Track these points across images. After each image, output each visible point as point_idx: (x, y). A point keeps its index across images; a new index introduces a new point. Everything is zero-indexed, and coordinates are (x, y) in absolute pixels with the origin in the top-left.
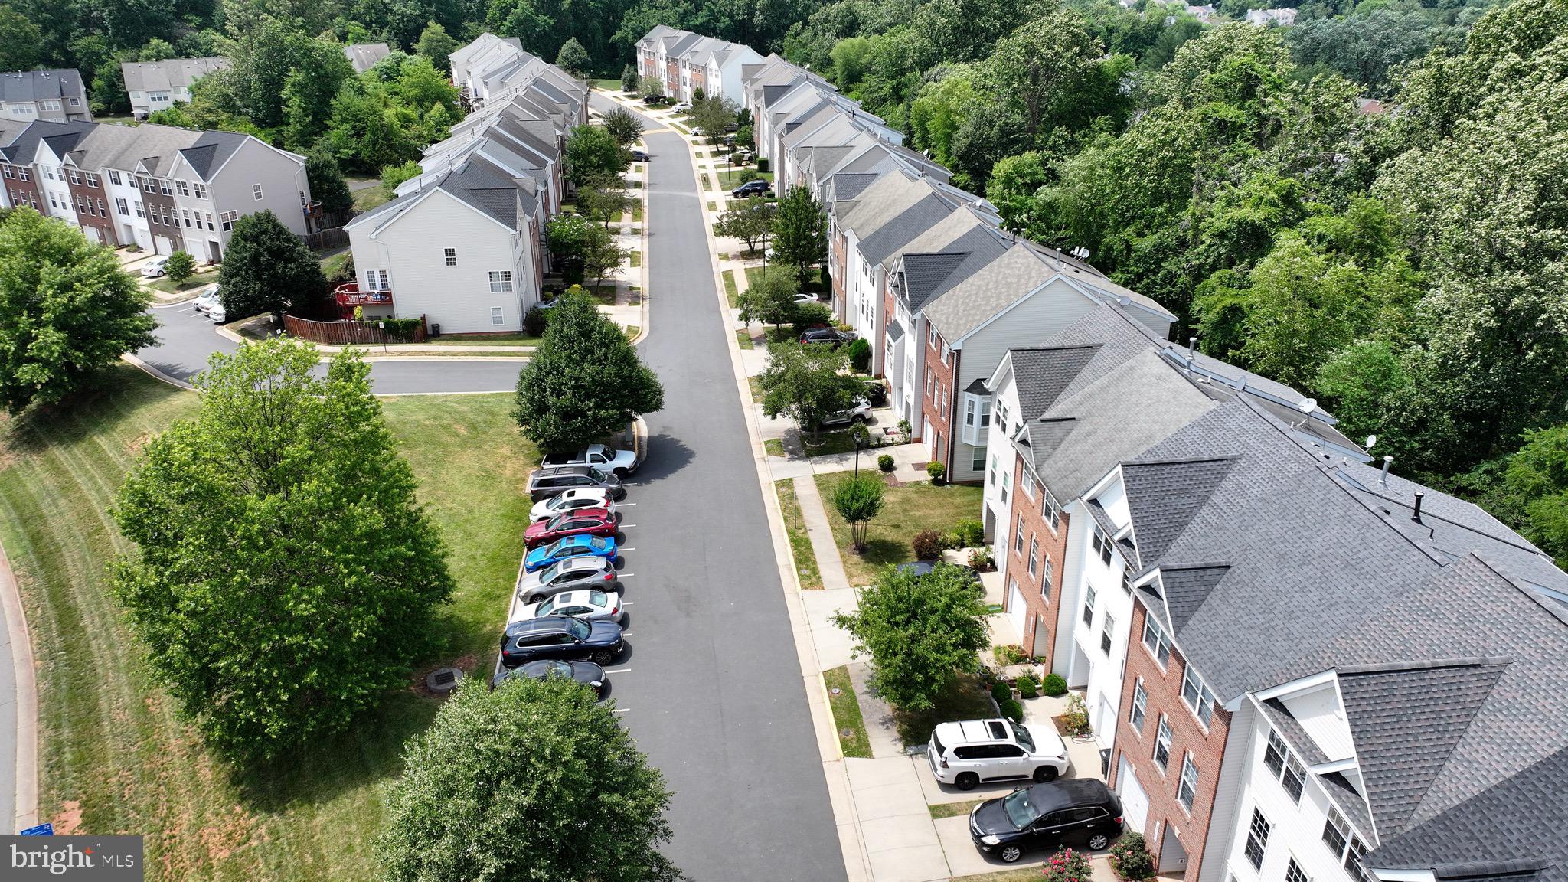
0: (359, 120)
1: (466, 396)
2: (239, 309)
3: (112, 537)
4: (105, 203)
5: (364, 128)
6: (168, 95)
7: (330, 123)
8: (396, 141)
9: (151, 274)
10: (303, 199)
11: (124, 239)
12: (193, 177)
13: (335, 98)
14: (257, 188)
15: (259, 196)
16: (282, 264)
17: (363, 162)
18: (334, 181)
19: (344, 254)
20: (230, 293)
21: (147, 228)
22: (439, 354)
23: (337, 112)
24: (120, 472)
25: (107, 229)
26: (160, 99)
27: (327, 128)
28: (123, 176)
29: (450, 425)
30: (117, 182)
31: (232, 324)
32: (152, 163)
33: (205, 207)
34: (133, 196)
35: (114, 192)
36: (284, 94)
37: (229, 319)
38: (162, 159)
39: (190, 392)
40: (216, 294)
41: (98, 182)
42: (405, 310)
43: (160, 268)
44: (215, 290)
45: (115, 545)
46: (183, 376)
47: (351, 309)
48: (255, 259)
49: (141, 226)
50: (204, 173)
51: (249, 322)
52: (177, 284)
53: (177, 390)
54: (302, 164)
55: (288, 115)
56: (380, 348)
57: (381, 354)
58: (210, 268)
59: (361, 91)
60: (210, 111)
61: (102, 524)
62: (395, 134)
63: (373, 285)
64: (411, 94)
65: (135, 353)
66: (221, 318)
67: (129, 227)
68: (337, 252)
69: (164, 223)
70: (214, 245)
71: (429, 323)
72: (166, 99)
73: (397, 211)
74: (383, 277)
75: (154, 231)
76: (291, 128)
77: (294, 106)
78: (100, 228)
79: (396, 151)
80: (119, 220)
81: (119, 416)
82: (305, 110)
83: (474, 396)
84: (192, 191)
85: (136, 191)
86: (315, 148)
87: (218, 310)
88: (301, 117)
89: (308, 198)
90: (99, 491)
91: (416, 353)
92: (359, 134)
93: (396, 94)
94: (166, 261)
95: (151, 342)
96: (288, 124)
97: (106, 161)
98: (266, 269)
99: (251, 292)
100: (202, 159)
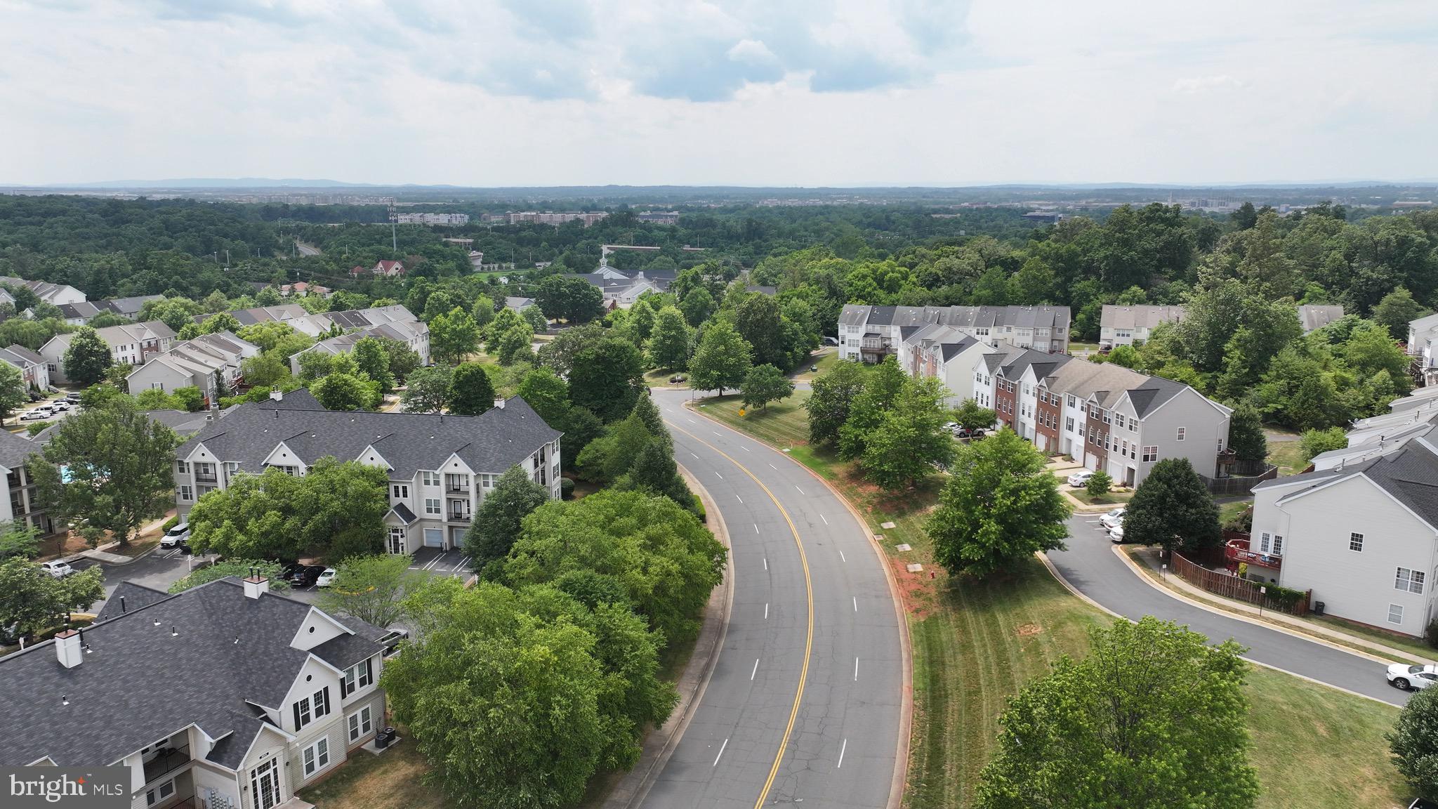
0: (1295, 378)
1: (1336, 692)
2: (1136, 537)
3: (985, 703)
4: (1058, 420)
5: (1297, 387)
6: (1130, 333)
7: (1264, 377)
8: (1327, 402)
9: (1074, 484)
10: (1220, 447)
11: (1063, 449)
12: (1130, 412)
13: (1276, 355)
14: (1181, 431)
15: (1181, 437)
16: (1185, 508)
17: (1287, 417)
18: (1254, 434)
19: (1244, 503)
20: (1133, 522)
21: (1083, 445)
22: (1317, 635)
23: (1274, 368)
24: (1005, 649)
25: (1053, 438)
26: (1123, 335)
27: (1259, 381)
28: (1078, 402)
29: (1310, 719)
30: (1072, 405)
31: (1127, 546)
32: (1102, 395)
33: (1133, 440)
34: (1080, 417)
35: (1067, 412)
36: (1228, 346)
37: (1125, 541)
38: (1111, 394)
39: (1077, 598)
40: (1121, 515)
41: (1059, 403)
42: (1290, 579)
43: (1084, 480)
44: (1121, 511)
45: (984, 711)
46: (1076, 583)
47: (1237, 564)
48: (1162, 499)
49: (1079, 441)
50: (1141, 413)
51: (1140, 548)
52: (1091, 497)
53: (1067, 593)
54: (1228, 416)
55: (1226, 364)
56: (1255, 610)
57: (1255, 616)
58: (1122, 489)
59: (1304, 352)
60: (1160, 353)
61: (980, 688)
62: (1327, 395)
63: (1265, 548)
64: (1355, 358)
65: (1045, 553)
66: (1118, 538)
67: (1070, 441)
68: (1237, 500)
69: (1097, 443)
70: (1131, 471)
71: (1313, 599)
72: (1128, 335)
73: (1310, 485)
74: (1278, 540)
75: (1088, 448)
76: (1226, 377)
77: (1234, 356)
78: (1049, 437)
79: (1324, 412)
80: (1065, 433)
81: (1018, 601)
82: (1244, 362)
83: (1343, 694)
84: (1127, 424)
85: (1084, 414)
86: (1244, 401)
87: (1118, 531)
88: (1239, 368)
89: (1224, 446)
90: (986, 658)
91: (1291, 626)
92: (1291, 392)
93: (1341, 356)
94: (1089, 476)
95: (1060, 546)
96: (1225, 372)
97: (1069, 388)
98: (1169, 509)
99: (1150, 526)
100: (1143, 400)
